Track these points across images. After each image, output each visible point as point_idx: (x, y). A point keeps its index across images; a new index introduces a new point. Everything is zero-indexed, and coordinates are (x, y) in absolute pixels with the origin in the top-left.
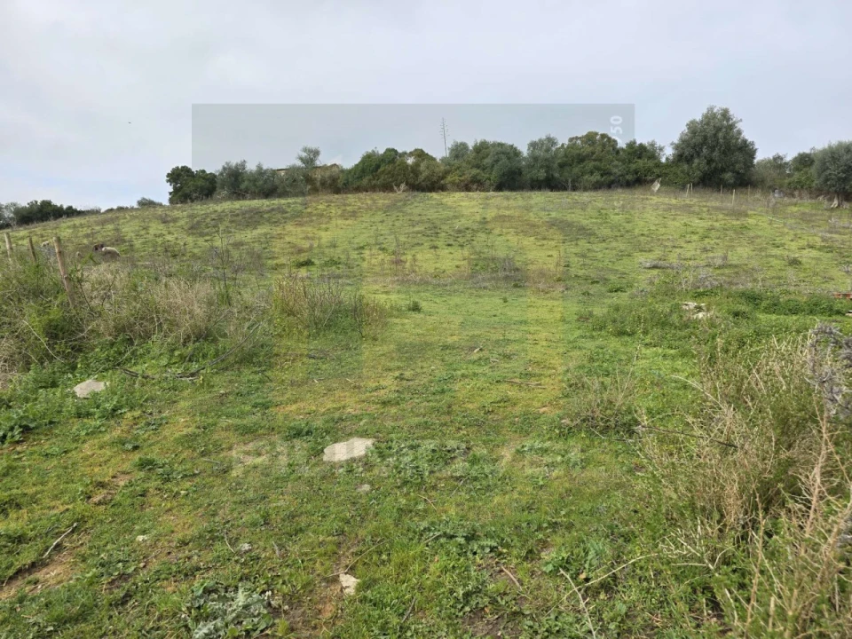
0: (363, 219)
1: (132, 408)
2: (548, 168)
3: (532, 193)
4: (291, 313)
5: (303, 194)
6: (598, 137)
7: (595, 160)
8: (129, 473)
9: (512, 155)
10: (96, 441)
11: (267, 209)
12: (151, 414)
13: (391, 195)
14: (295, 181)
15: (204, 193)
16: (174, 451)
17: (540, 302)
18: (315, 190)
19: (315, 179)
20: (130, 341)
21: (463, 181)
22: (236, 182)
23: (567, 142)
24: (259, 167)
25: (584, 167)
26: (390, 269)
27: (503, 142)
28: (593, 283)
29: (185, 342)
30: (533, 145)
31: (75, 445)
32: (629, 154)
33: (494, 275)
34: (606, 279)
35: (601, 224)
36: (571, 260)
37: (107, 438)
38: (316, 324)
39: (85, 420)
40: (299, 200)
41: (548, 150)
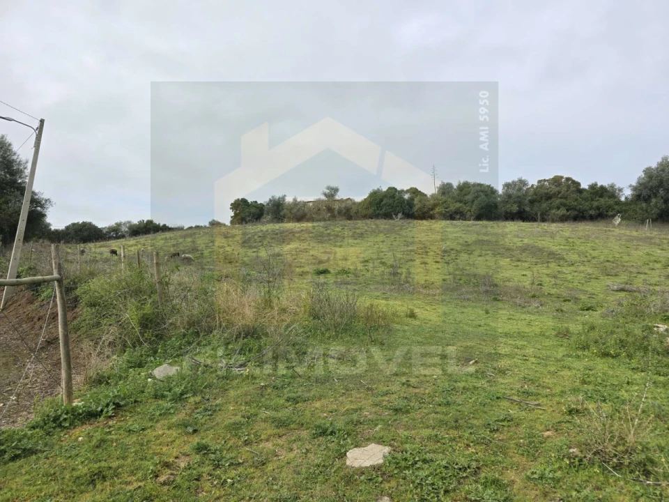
0: (368, 239)
1: (195, 394)
2: (520, 203)
3: (507, 223)
4: (316, 317)
5: (325, 220)
6: (563, 180)
7: (561, 198)
8: (188, 455)
9: (489, 192)
10: (166, 421)
11: (299, 230)
12: (208, 400)
13: (391, 221)
14: (319, 210)
15: (255, 217)
16: (224, 438)
17: (518, 315)
18: (333, 217)
19: (334, 209)
20: (197, 334)
21: (448, 212)
22: (277, 210)
23: (536, 183)
24: (295, 200)
25: (551, 204)
26: (389, 279)
27: (482, 183)
28: (565, 301)
29: (236, 338)
30: (507, 185)
31: (150, 424)
32: (591, 193)
33: (476, 289)
34: (576, 298)
35: (569, 250)
36: (543, 279)
37: (174, 419)
38: (335, 327)
39: (160, 402)
40: (322, 224)
41: (520, 189)
